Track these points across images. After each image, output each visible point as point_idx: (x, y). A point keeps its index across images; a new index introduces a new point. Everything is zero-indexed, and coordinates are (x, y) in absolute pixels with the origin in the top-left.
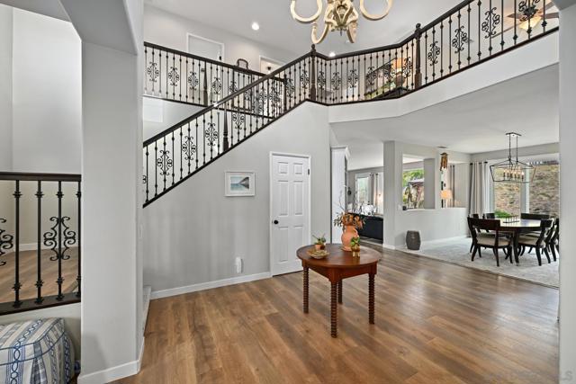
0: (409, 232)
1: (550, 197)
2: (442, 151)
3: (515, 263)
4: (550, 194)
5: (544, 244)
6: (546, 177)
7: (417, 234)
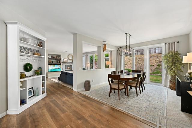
0: (86, 82)
1: (142, 64)
2: (104, 43)
3: (127, 96)
4: (142, 63)
5: (138, 85)
6: (141, 58)
7: (89, 82)
